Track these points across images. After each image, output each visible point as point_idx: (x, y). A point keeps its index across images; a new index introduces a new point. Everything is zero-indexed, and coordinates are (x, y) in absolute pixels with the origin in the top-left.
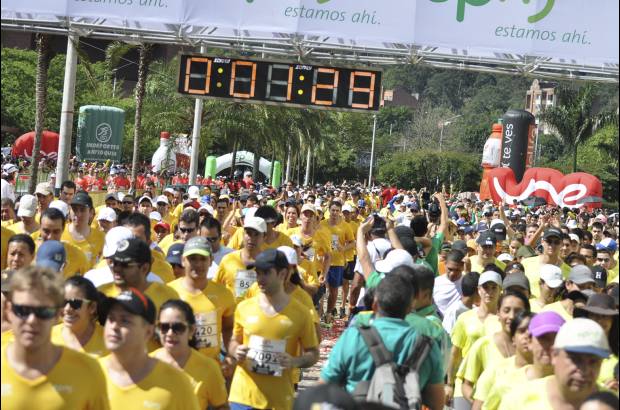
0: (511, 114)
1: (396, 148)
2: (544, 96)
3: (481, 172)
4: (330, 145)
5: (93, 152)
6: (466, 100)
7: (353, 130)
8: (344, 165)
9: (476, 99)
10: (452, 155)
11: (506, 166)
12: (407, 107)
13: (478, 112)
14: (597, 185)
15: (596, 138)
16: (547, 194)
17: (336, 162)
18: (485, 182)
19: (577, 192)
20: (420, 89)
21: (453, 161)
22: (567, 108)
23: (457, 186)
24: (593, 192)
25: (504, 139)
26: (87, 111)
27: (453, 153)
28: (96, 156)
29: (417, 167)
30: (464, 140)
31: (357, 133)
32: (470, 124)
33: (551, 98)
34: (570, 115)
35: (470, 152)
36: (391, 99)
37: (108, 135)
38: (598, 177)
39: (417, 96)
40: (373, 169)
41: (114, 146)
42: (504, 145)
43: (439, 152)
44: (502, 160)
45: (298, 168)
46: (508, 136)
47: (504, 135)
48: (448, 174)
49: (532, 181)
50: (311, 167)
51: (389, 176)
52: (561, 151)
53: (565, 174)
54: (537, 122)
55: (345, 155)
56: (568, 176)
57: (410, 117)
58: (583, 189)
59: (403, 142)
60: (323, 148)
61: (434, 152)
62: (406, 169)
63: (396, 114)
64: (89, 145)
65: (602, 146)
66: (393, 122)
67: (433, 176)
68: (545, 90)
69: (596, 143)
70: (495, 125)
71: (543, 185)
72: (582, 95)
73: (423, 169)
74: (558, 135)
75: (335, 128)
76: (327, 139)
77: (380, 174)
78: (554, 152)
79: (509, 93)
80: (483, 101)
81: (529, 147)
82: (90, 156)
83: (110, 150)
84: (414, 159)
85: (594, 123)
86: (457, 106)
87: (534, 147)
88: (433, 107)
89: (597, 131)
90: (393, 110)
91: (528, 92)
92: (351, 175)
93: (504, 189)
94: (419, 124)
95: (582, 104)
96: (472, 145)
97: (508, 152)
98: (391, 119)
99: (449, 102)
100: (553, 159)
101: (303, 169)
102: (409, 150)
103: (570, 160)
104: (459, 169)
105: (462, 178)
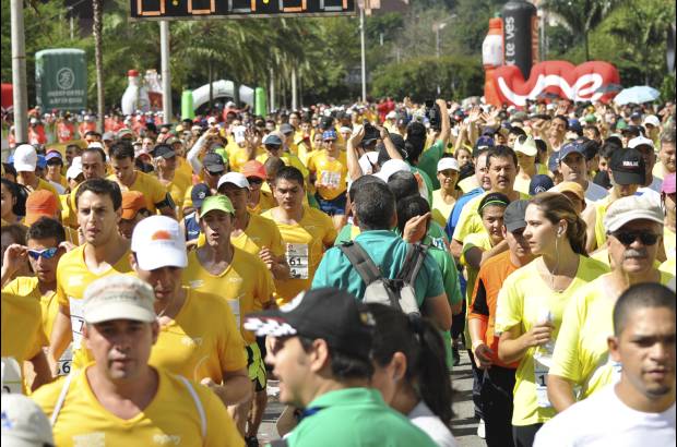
0: (510, 7)
1: (390, 59)
3: (484, 74)
4: (315, 63)
5: (56, 101)
7: (339, 45)
8: (334, 84)
10: (452, 59)
11: (511, 64)
12: (397, 13)
13: (475, 9)
14: (613, 74)
15: (607, 24)
16: (558, 89)
17: (325, 82)
18: (489, 84)
19: (591, 84)
21: (453, 66)
23: (461, 93)
24: (608, 82)
25: (505, 35)
26: (44, 57)
28: (60, 105)
29: (414, 76)
30: (463, 42)
31: (345, 46)
32: (467, 23)
35: (471, 54)
36: (379, 7)
37: (70, 81)
38: (615, 65)
40: (367, 85)
41: (78, 92)
42: (506, 42)
43: (437, 57)
44: (506, 58)
45: (283, 93)
46: (509, 31)
47: (505, 30)
48: (449, 81)
49: (541, 77)
50: (298, 91)
51: (385, 89)
52: (570, 42)
53: (575, 65)
54: (540, 13)
55: (334, 72)
56: (580, 67)
57: (400, 24)
58: (598, 80)
59: (396, 52)
60: (308, 67)
61: (430, 58)
62: (402, 81)
63: (385, 22)
64: (50, 94)
65: (615, 31)
66: (383, 32)
67: (433, 84)
69: (608, 28)
70: (492, 21)
71: (553, 80)
73: (421, 79)
74: (566, 25)
75: (319, 45)
76: (311, 57)
77: (375, 89)
78: (564, 44)
81: (534, 40)
82: (54, 106)
83: (74, 97)
84: (410, 69)
85: (603, 7)
86: (451, 5)
87: (540, 41)
88: (424, 9)
89: (607, 16)
90: (383, 18)
92: (343, 93)
93: (511, 88)
94: (410, 30)
96: (472, 47)
97: (511, 48)
98: (381, 27)
99: (442, 3)
100: (563, 52)
101: (289, 93)
102: (403, 59)
103: (581, 51)
104: (461, 74)
105: (465, 84)
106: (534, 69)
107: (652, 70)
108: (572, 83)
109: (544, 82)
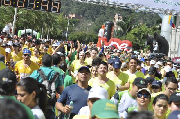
0: (107, 22)
1: (75, 31)
2: (119, 19)
3: (98, 39)
4: (55, 29)
6: (96, 18)
7: (62, 25)
8: (59, 35)
9: (99, 18)
10: (90, 34)
11: (105, 37)
12: (79, 19)
15: (133, 31)
16: (116, 46)
17: (57, 34)
18: (99, 41)
19: (125, 46)
20: (83, 15)
21: (91, 36)
22: (125, 22)
24: (129, 46)
25: (105, 29)
27: (91, 33)
29: (80, 36)
30: (95, 30)
32: (97, 25)
33: (121, 19)
34: (125, 24)
35: (96, 33)
36: (74, 17)
38: (132, 42)
39: (82, 16)
40: (67, 37)
42: (105, 31)
43: (87, 33)
44: (104, 35)
46: (106, 28)
48: (89, 39)
49: (112, 42)
50: (49, 35)
52: (123, 35)
54: (115, 25)
55: (59, 32)
56: (123, 41)
57: (79, 22)
58: (127, 45)
59: (76, 29)
60: (52, 29)
61: (85, 33)
65: (134, 34)
66: (74, 24)
67: (85, 39)
68: (119, 17)
69: (132, 33)
70: (103, 25)
71: (115, 43)
72: (129, 18)
73: (82, 37)
74: (122, 30)
75: (57, 24)
76: (54, 27)
77: (69, 38)
78: (121, 35)
79: (109, 17)
80: (101, 19)
81: (112, 32)
84: (79, 34)
85: (132, 27)
86: (94, 20)
88: (86, 20)
89: (133, 29)
90: (75, 20)
91: (114, 17)
92: (61, 38)
94: (81, 24)
95: (129, 21)
96: (97, 31)
97: (106, 33)
98: (74, 22)
99: (91, 19)
100: (120, 37)
101: (46, 35)
102: (78, 31)
103: (125, 37)
104: (92, 38)
106: (111, 39)
107: (142, 45)
108: (120, 45)
109: (113, 43)
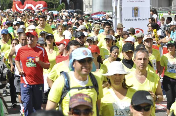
3: (12, 3)
11: (19, 1)
14: (46, 4)
16: (31, 8)
19: (40, 7)
23: (6, 7)
24: (44, 6)
38: (46, 2)
48: (3, 4)
49: (27, 4)
53: (36, 1)
58: (42, 6)
71: (30, 5)
93: (19, 7)
104: (6, 3)
105: (7, 5)
106: (25, 2)
107: (56, 3)
108: (35, 6)
109: (28, 6)
